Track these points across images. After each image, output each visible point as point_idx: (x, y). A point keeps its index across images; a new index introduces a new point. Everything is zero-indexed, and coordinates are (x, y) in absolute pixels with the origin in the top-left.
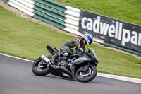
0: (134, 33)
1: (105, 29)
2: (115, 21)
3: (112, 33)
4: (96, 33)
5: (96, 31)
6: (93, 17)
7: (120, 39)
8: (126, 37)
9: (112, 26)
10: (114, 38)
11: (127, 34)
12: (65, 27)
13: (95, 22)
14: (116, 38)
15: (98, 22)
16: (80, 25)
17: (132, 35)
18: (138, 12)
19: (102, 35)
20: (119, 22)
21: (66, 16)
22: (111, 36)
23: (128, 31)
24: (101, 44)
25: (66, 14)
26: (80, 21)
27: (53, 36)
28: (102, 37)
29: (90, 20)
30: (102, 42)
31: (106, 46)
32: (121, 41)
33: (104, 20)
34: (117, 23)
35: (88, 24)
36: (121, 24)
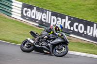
0: (59, 18)
1: (39, 16)
2: (46, 10)
3: (44, 19)
4: (33, 19)
5: (33, 17)
6: (31, 7)
7: (49, 23)
8: (54, 21)
9: (44, 14)
10: (45, 22)
11: (54, 19)
12: (12, 14)
13: (33, 11)
14: (47, 22)
15: (34, 11)
16: (22, 13)
17: (58, 20)
18: (61, 4)
19: (38, 20)
20: (49, 11)
21: (12, 7)
22: (43, 20)
23: (55, 17)
24: (37, 26)
25: (12, 5)
26: (22, 11)
27: (4, 21)
28: (37, 21)
29: (29, 10)
30: (37, 25)
31: (40, 27)
32: (50, 24)
33: (39, 10)
34: (48, 12)
35: (28, 13)
36: (50, 13)
